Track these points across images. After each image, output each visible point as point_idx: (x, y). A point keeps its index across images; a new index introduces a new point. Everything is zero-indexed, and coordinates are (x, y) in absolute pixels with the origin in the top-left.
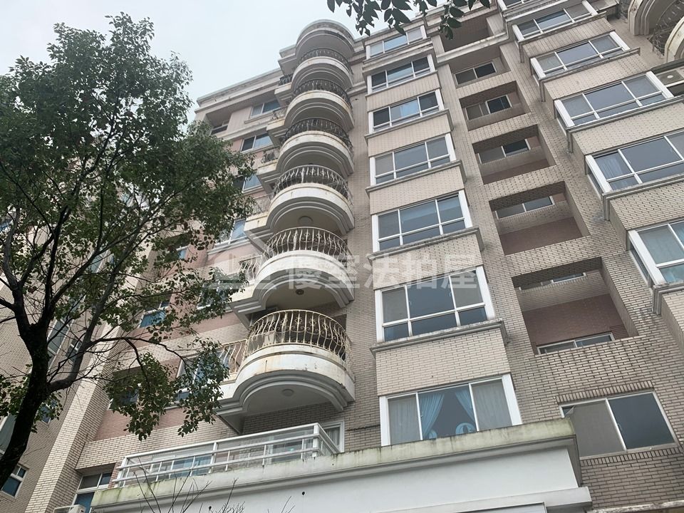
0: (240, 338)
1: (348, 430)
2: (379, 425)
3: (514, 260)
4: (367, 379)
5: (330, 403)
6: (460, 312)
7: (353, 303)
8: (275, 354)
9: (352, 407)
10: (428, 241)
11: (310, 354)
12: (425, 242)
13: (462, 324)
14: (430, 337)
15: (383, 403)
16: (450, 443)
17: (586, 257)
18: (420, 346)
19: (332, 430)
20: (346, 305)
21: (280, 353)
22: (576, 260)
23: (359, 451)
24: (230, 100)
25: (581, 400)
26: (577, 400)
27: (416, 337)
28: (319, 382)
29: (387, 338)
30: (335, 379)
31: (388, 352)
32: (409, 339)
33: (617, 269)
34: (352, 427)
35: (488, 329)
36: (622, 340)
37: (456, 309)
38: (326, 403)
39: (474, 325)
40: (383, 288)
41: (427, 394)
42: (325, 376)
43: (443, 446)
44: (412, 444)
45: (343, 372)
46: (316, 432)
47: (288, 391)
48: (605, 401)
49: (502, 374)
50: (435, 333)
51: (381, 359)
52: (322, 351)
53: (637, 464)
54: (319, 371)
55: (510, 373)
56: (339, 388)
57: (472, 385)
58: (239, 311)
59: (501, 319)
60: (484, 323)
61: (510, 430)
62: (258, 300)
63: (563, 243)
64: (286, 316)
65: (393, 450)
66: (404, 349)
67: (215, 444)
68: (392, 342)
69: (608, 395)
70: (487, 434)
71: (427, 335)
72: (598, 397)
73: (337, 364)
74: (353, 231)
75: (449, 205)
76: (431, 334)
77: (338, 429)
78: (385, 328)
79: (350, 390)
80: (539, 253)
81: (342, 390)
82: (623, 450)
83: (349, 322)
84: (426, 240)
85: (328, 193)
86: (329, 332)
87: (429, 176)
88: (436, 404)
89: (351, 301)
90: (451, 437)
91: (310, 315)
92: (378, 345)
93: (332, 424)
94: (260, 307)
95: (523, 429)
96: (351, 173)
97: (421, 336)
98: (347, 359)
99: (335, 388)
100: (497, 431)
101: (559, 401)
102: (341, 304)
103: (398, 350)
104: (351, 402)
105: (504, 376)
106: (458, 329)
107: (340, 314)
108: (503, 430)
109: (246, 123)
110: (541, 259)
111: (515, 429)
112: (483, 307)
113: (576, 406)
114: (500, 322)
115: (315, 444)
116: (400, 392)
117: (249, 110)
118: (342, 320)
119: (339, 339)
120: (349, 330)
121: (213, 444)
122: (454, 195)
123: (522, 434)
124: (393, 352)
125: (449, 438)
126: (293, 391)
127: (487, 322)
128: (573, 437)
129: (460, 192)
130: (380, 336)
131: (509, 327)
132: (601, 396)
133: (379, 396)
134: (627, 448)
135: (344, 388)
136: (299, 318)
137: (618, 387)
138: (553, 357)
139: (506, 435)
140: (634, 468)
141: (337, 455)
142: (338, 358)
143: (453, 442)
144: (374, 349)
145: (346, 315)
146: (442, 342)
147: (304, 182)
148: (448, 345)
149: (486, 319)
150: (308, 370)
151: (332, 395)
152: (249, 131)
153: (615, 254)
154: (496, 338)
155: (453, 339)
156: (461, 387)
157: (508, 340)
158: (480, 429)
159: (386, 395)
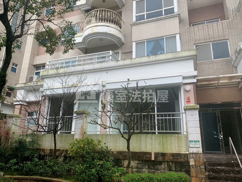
0: (83, 20)
1: (122, 53)
2: (132, 52)
4: (128, 36)
5: (116, 44)
6: (164, 10)
7: (125, 6)
8: (96, 26)
9: (124, 45)
11: (108, 26)
13: (165, 15)
14: (152, 20)
15: (134, 44)
16: (155, 57)
18: (148, 23)
19: (117, 53)
20: (122, 7)
21: (97, 26)
23: (125, 60)
25: (202, 43)
27: (147, 20)
28: (111, 37)
29: (137, 20)
30: (118, 35)
31: (137, 26)
32: (145, 21)
34: (124, 52)
35: (174, 17)
36: (223, 21)
38: (114, 44)
39: (169, 15)
41: (149, 41)
42: (114, 35)
43: (153, 58)
44: (142, 58)
45: (120, 33)
46: (111, 54)
47: (101, 40)
48: (210, 44)
49: (176, 34)
50: (154, 18)
51: (134, 28)
52: (113, 25)
53: (216, 64)
54: (112, 33)
55: (179, 33)
56: (119, 39)
57: (165, 38)
58: (81, 9)
59: (179, 13)
60: (173, 14)
61: (176, 53)
62: (88, 5)
64: (99, 11)
65: (136, 60)
66: (143, 24)
67: (77, 57)
68: (138, 22)
69: (212, 42)
70: (168, 54)
71: (151, 19)
72: (208, 42)
73: (118, 30)
76: (153, 19)
77: (119, 53)
78: (136, 16)
79: (123, 40)
81: (120, 40)
82: (212, 60)
83: (123, 14)
86: (115, 18)
88: (152, 44)
89: (124, 5)
90: (155, 55)
91: (108, 11)
92: (133, 23)
93: (116, 51)
94: (89, 7)
95: (180, 53)
97: (149, 19)
98: (122, 28)
99: (117, 39)
100: (171, 53)
101: (195, 43)
102: (120, 7)
103: (140, 25)
104: (123, 44)
105: (177, 35)
106: (163, 17)
107: (120, 10)
108: (173, 53)
111: (177, 53)
112: (173, 8)
113: (200, 45)
114: (179, 14)
115: (111, 58)
116: (140, 40)
118: (120, 13)
119: (119, 21)
120: (123, 17)
121: (76, 57)
123: (179, 54)
124: (139, 26)
125: (154, 56)
126: (103, 40)
127: (174, 14)
128: (196, 55)
130: (134, 19)
131: (182, 16)
133: (133, 42)
134: (214, 59)
135: (121, 39)
136: (104, 12)
137: (216, 39)
138: (196, 28)
139: (174, 55)
140: (214, 65)
141: (118, 61)
142: (119, 28)
143: (156, 57)
144: (132, 24)
145: (122, 11)
146: (156, 22)
148: (159, 23)
149: (174, 13)
150: (108, 32)
151: (116, 41)
154: (177, 20)
155: (161, 21)
156: (161, 38)
157: (181, 21)
158: (166, 52)
159: (135, 41)
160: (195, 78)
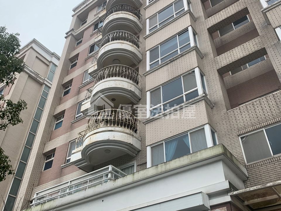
1: (138, 166)
2: (146, 163)
3: (218, 59)
6: (186, 95)
10: (171, 60)
11: (112, 131)
12: (170, 60)
13: (186, 101)
15: (148, 150)
16: (164, 166)
17: (257, 49)
20: (138, 102)
21: (97, 133)
22: (251, 52)
23: (125, 176)
24: (87, 6)
25: (250, 132)
26: (248, 132)
27: (165, 112)
29: (152, 115)
30: (126, 141)
31: (151, 123)
32: (162, 113)
33: (273, 53)
34: (140, 164)
35: (198, 102)
36: (274, 93)
37: (184, 93)
39: (191, 101)
40: (150, 90)
41: (168, 141)
45: (131, 137)
46: (110, 169)
48: (263, 130)
49: (204, 125)
52: (119, 128)
53: (278, 163)
55: (209, 123)
56: (130, 145)
57: (190, 133)
60: (196, 99)
63: (245, 44)
69: (264, 127)
72: (259, 128)
74: (141, 62)
75: (184, 36)
77: (134, 165)
78: (151, 111)
80: (232, 53)
81: (132, 146)
82: (272, 156)
84: (170, 59)
85: (123, 44)
86: (122, 118)
87: (174, 23)
88: (174, 146)
89: (140, 99)
92: (146, 120)
93: (131, 164)
96: (141, 30)
99: (127, 145)
101: (238, 134)
102: (135, 102)
104: (139, 151)
106: (184, 104)
109: (95, 16)
110: (232, 56)
112: (197, 90)
113: (247, 136)
114: (204, 96)
115: (109, 176)
116: (156, 143)
117: (96, 8)
121: (68, 182)
122: (186, 30)
124: (153, 122)
127: (198, 97)
128: (223, 154)
129: (189, 28)
130: (148, 115)
132: (261, 128)
133: (147, 146)
134: (274, 155)
135: (132, 145)
137: (270, 121)
138: (236, 110)
141: (116, 179)
143: (166, 166)
144: (145, 122)
147: (111, 41)
148: (179, 114)
149: (198, 95)
150: (110, 139)
152: (96, 20)
153: (273, 43)
154: (203, 105)
156: (185, 135)
157: (211, 105)
159: (150, 145)
160: (229, 194)
